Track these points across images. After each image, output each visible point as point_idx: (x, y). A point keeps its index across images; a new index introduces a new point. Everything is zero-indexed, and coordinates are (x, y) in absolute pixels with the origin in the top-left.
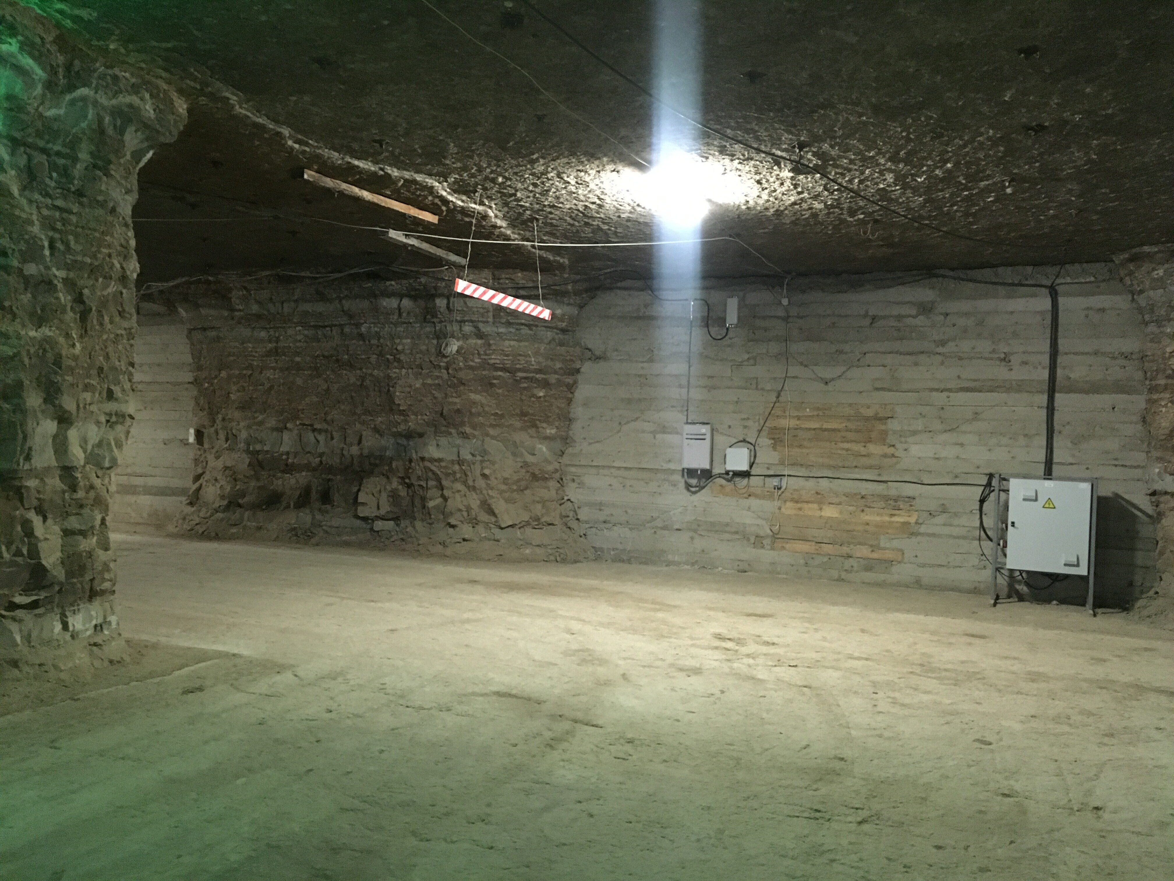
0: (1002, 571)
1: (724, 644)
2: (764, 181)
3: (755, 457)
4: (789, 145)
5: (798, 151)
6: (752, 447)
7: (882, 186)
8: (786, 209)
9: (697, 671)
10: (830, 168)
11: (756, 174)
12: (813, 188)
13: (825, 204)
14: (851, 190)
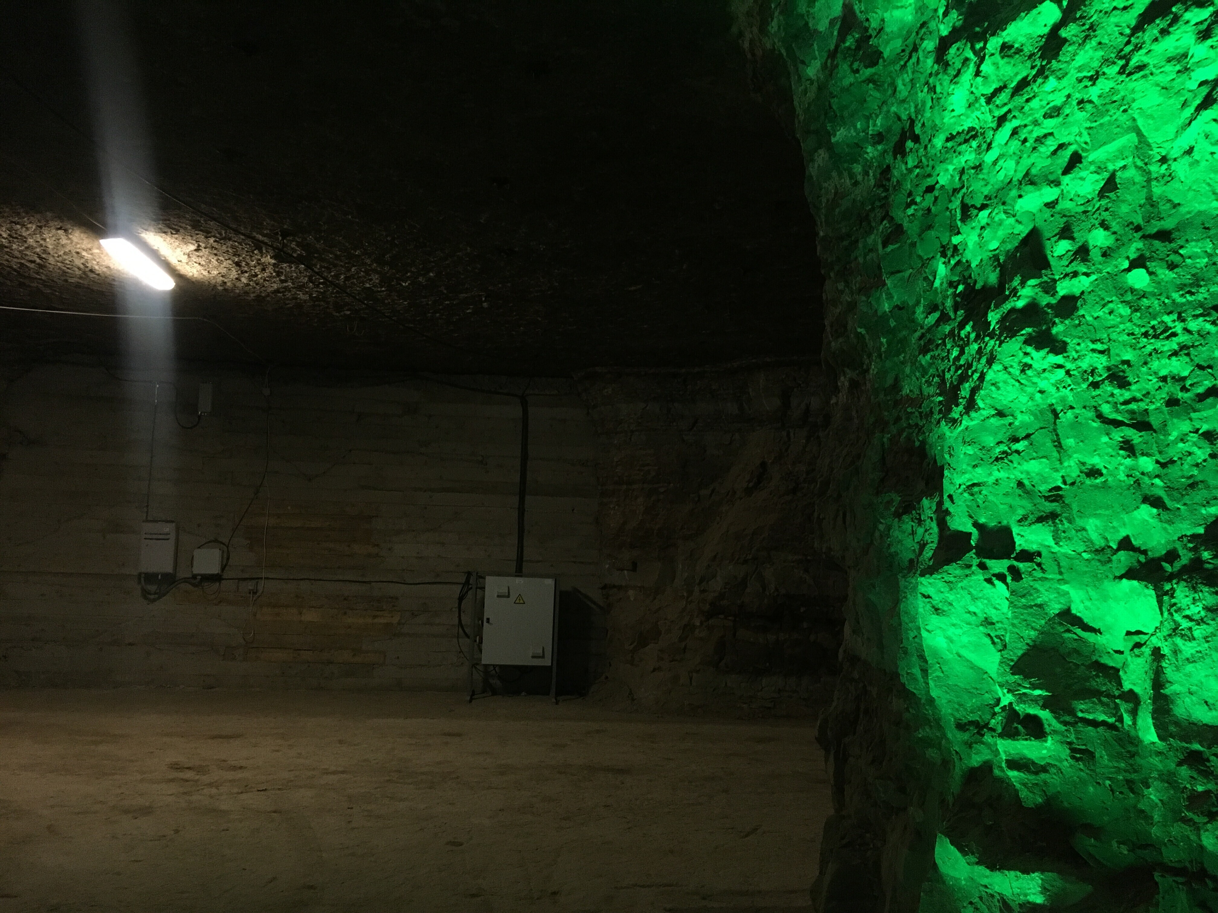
0: (478, 667)
1: (181, 775)
2: (243, 264)
3: (228, 559)
4: (270, 230)
5: (280, 238)
6: (225, 549)
7: (368, 285)
8: (268, 295)
9: (147, 811)
10: (315, 261)
11: (234, 255)
12: (297, 278)
13: (311, 295)
14: (336, 286)
